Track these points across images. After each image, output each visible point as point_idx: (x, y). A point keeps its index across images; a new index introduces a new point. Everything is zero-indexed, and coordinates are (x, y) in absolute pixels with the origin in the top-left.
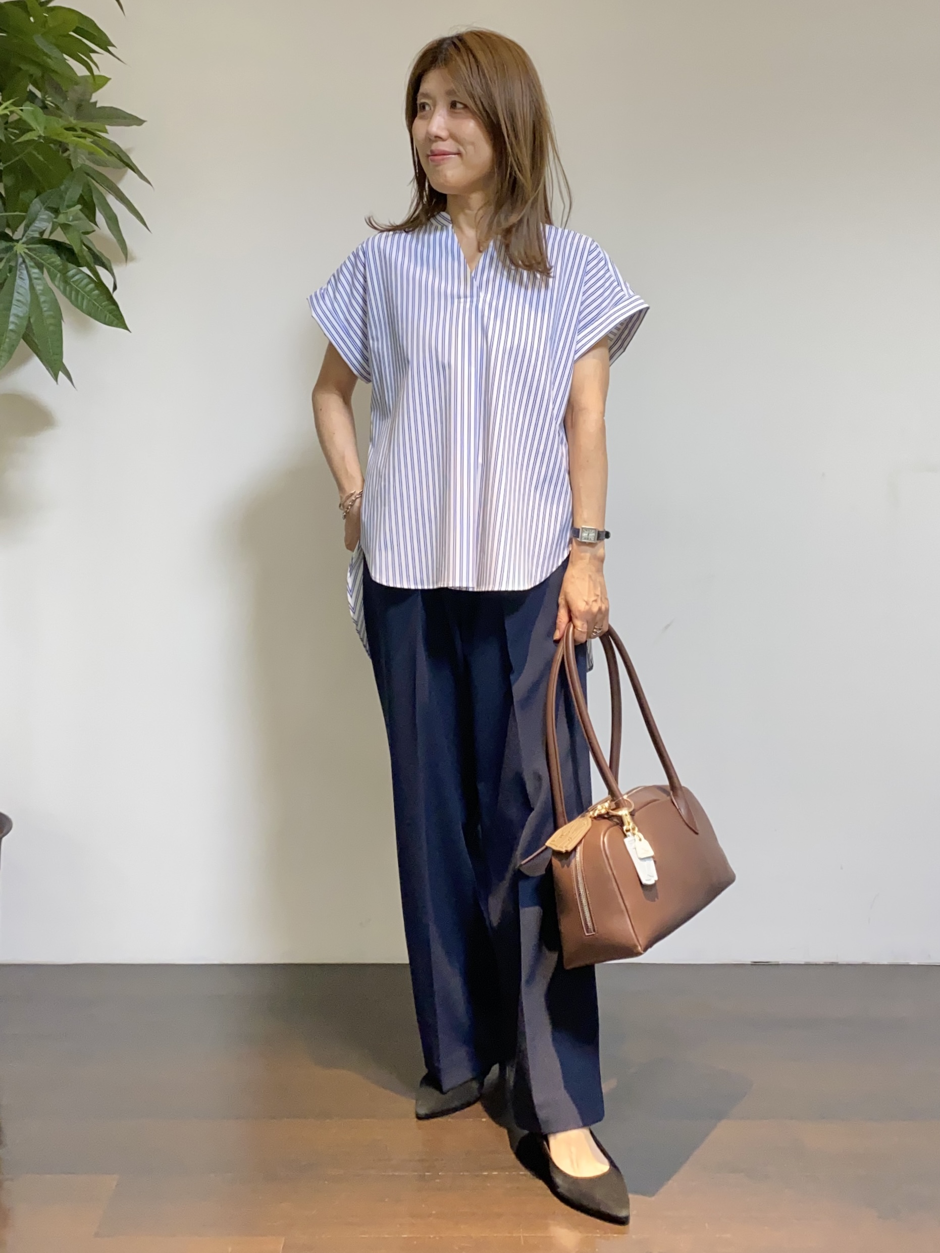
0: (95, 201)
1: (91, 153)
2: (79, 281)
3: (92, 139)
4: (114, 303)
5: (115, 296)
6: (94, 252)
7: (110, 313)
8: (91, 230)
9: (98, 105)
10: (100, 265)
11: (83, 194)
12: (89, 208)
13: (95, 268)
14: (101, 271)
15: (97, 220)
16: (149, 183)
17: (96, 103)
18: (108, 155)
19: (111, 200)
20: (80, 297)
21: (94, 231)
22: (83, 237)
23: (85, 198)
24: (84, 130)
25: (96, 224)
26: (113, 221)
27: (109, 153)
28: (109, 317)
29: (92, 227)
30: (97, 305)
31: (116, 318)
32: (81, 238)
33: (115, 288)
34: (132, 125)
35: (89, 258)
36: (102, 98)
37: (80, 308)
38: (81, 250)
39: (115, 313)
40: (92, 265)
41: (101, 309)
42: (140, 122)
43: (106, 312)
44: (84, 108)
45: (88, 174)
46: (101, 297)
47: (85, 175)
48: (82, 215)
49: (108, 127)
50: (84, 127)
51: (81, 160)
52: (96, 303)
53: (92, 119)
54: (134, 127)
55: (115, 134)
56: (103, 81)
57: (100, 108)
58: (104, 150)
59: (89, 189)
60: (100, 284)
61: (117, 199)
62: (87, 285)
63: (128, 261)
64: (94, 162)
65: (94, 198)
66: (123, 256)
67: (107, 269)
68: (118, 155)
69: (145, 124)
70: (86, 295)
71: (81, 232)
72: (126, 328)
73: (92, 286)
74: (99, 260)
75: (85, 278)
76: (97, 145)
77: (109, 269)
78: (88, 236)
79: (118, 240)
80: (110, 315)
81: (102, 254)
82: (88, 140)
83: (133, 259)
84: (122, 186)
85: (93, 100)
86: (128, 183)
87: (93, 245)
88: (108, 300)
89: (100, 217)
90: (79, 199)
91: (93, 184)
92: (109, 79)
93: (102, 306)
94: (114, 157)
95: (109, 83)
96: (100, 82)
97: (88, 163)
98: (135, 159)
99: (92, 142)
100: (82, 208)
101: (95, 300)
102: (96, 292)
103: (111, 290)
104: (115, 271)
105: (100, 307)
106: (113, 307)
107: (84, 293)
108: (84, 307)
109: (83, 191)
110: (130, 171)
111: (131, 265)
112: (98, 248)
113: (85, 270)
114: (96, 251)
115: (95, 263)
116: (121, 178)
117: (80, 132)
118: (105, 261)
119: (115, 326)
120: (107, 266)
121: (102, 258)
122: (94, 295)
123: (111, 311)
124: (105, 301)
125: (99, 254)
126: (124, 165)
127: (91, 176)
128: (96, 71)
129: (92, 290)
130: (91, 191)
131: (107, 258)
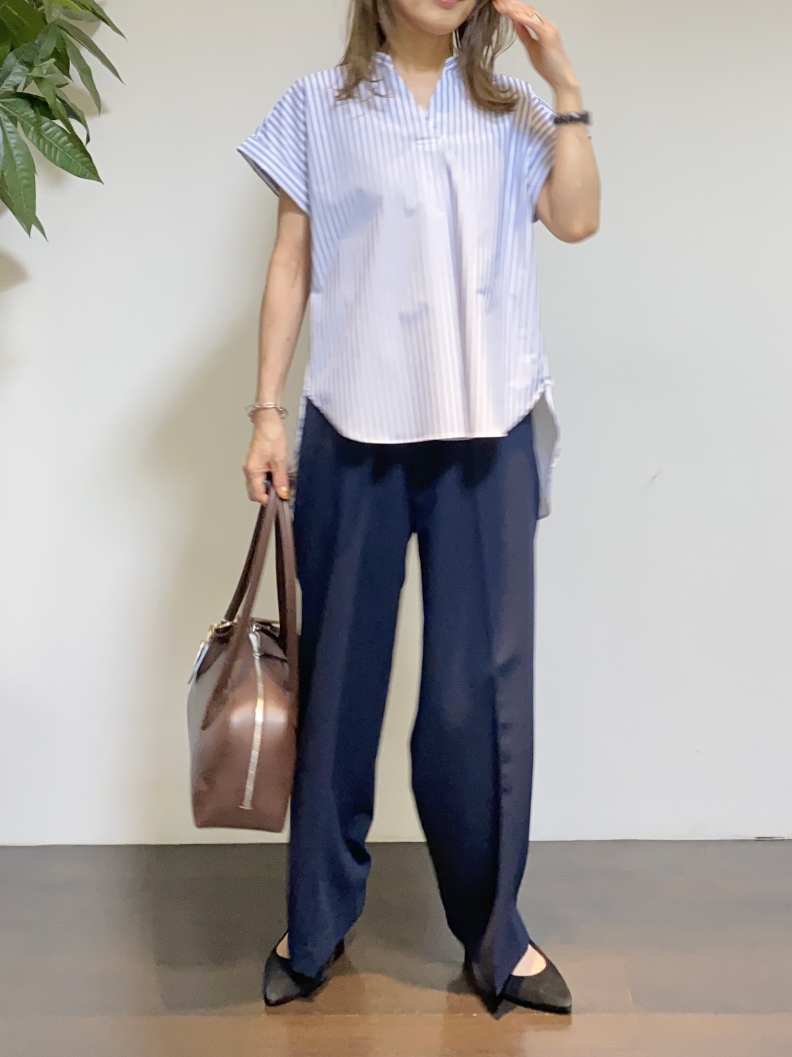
0: (69, 54)
1: (65, 7)
2: (53, 134)
4: (87, 155)
5: (89, 148)
6: (68, 105)
7: (83, 165)
8: (66, 83)
10: (72, 118)
11: (57, 47)
12: (63, 61)
13: (68, 120)
14: (74, 123)
15: (71, 73)
16: (121, 34)
18: (84, 10)
19: (85, 53)
20: (53, 150)
21: (68, 84)
22: (58, 90)
23: (59, 51)
25: (70, 78)
26: (86, 73)
27: (84, 6)
28: (82, 169)
29: (66, 80)
30: (71, 157)
31: (88, 170)
32: (55, 91)
33: (88, 140)
35: (63, 112)
37: (54, 161)
38: (56, 103)
39: (88, 165)
40: (65, 117)
41: (74, 162)
43: (79, 164)
45: (62, 28)
46: (75, 149)
47: (59, 28)
48: (56, 69)
51: (55, 14)
52: (69, 156)
58: (78, 3)
60: (74, 137)
61: (90, 52)
62: (61, 137)
63: (101, 113)
64: (67, 15)
65: (68, 50)
66: (98, 110)
67: (79, 120)
68: (93, 9)
70: (59, 148)
71: (55, 85)
72: (99, 180)
73: (65, 138)
74: (72, 113)
75: (57, 131)
77: (82, 121)
78: (60, 88)
79: (91, 92)
80: (84, 168)
81: (75, 106)
83: (106, 111)
84: (96, 39)
86: (101, 35)
87: (67, 98)
88: (81, 152)
89: (73, 70)
90: (53, 52)
91: (67, 38)
93: (75, 159)
94: (88, 11)
97: (62, 17)
98: (108, 11)
100: (57, 62)
101: (68, 152)
102: (70, 144)
103: (84, 142)
104: (88, 123)
105: (73, 160)
106: (85, 159)
107: (57, 146)
108: (57, 160)
109: (56, 45)
110: (103, 23)
111: (103, 116)
112: (72, 100)
113: (59, 122)
114: (70, 104)
115: (69, 116)
116: (95, 31)
118: (79, 114)
119: (89, 178)
120: (81, 117)
121: (77, 111)
122: (67, 147)
123: (83, 163)
124: (78, 154)
125: (72, 107)
126: (98, 18)
127: (65, 30)
129: (65, 143)
130: (64, 44)
131: (80, 111)
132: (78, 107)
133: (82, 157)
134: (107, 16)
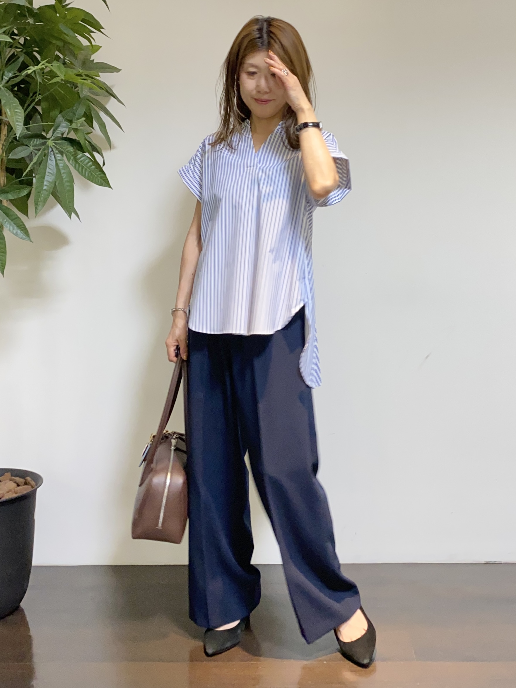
0: (93, 115)
1: (90, 89)
2: (84, 161)
3: (91, 80)
4: (103, 173)
5: (104, 169)
7: (101, 179)
8: (90, 132)
9: (95, 62)
10: (95, 152)
11: (86, 111)
12: (89, 119)
13: (93, 153)
14: (96, 154)
15: (94, 126)
16: (123, 104)
17: (93, 60)
18: (100, 89)
19: (102, 114)
20: (84, 170)
21: (92, 132)
22: (86, 136)
23: (87, 113)
24: (87, 76)
25: (93, 128)
26: (103, 126)
27: (101, 88)
29: (91, 130)
30: (94, 174)
31: (104, 182)
32: (84, 137)
33: (104, 164)
34: (113, 72)
35: (90, 148)
36: (97, 58)
37: (84, 176)
38: (85, 143)
39: (104, 178)
40: (91, 151)
41: (96, 177)
42: (118, 70)
43: (99, 178)
44: (87, 63)
45: (88, 100)
46: (96, 169)
47: (87, 101)
48: (85, 124)
49: (100, 74)
50: (86, 74)
51: (85, 93)
52: (93, 173)
53: (90, 69)
54: (115, 73)
55: (104, 78)
56: (97, 48)
57: (96, 63)
58: (98, 86)
59: (89, 109)
60: (96, 163)
61: (105, 114)
62: (88, 162)
63: (111, 149)
64: (91, 93)
65: (92, 113)
66: (109, 147)
68: (106, 89)
69: (121, 71)
70: (88, 169)
71: (85, 133)
72: (110, 187)
73: (91, 163)
74: (95, 149)
75: (87, 159)
76: (94, 84)
77: (100, 153)
78: (88, 135)
79: (106, 137)
80: (101, 180)
81: (96, 145)
82: (89, 81)
83: (114, 148)
84: (108, 107)
85: (92, 59)
86: (112, 105)
87: (92, 140)
88: (100, 171)
89: (95, 124)
90: (84, 114)
91: (92, 106)
92: (101, 47)
93: (96, 175)
94: (104, 91)
95: (101, 49)
96: (96, 49)
97: (89, 94)
98: (115, 91)
99: (92, 82)
100: (86, 120)
101: (92, 171)
102: (93, 167)
103: (102, 165)
104: (104, 155)
105: (95, 175)
106: (103, 175)
107: (86, 168)
108: (86, 175)
109: (86, 110)
110: (112, 98)
111: (113, 151)
112: (94, 142)
113: (87, 154)
114: (93, 144)
115: (93, 150)
116: (107, 102)
117: (84, 77)
118: (99, 149)
119: (106, 187)
120: (100, 152)
121: (97, 148)
122: (92, 168)
123: (101, 178)
124: (98, 172)
125: (95, 145)
126: (109, 95)
127: (90, 101)
128: (93, 43)
129: (91, 166)
130: (90, 110)
131: (100, 148)
132: (98, 145)
133: (100, 174)
134: (115, 94)
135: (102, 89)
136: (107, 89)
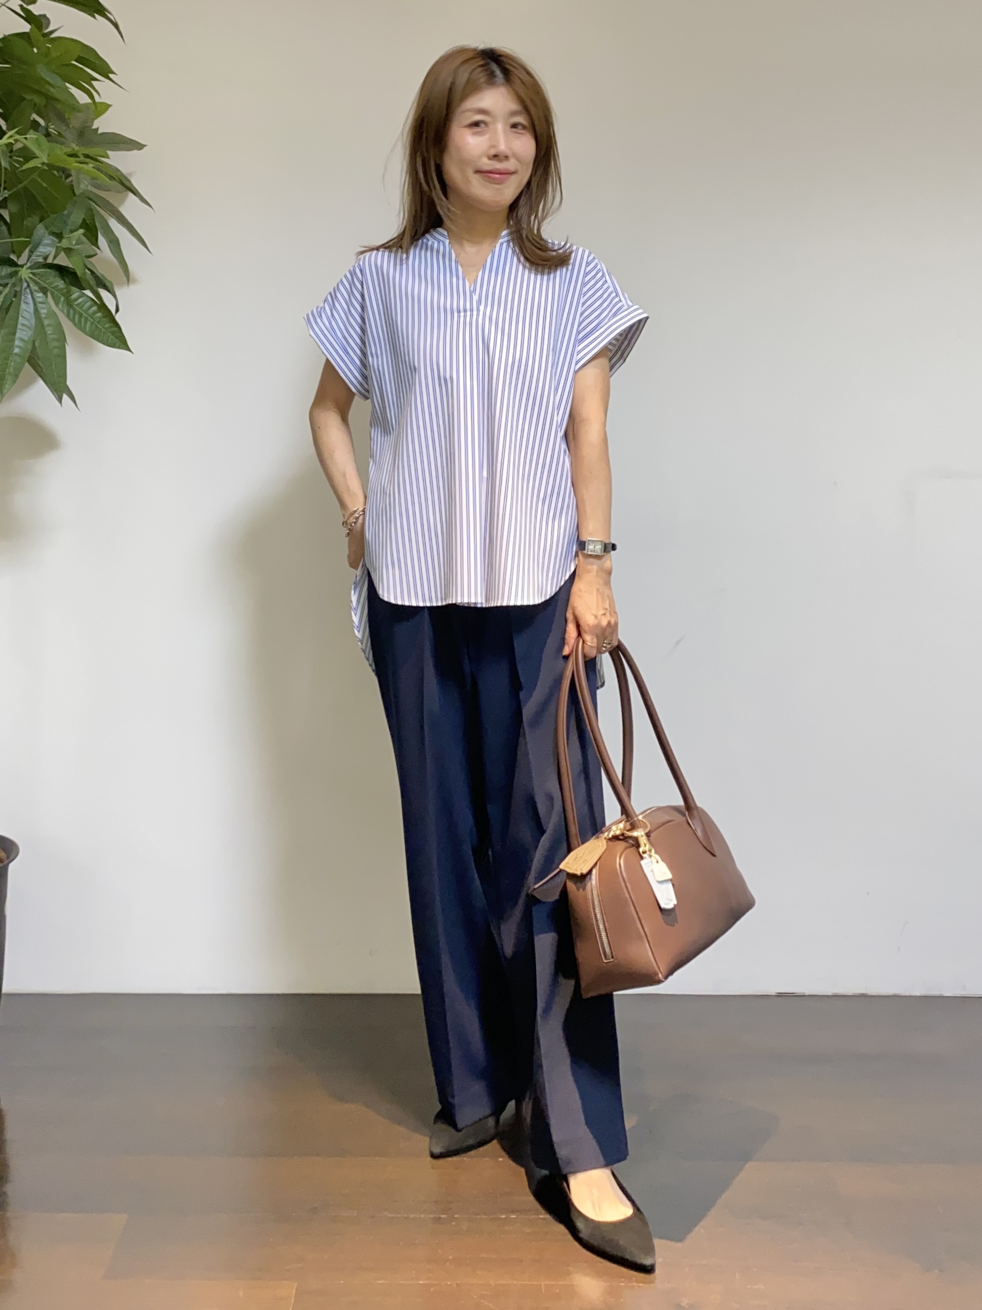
0: (97, 224)
1: (93, 178)
2: (82, 304)
3: (93, 164)
4: (117, 325)
5: (118, 318)
6: (96, 275)
7: (112, 335)
8: (95, 253)
9: (100, 131)
10: (102, 288)
11: (85, 218)
12: (91, 231)
13: (97, 290)
14: (104, 293)
15: (99, 243)
16: (150, 206)
17: (97, 129)
18: (110, 180)
19: (114, 224)
20: (83, 320)
21: (96, 254)
22: (87, 261)
23: (88, 222)
24: (86, 156)
25: (99, 248)
26: (114, 243)
27: (111, 178)
28: (112, 339)
29: (95, 251)
30: (100, 327)
31: (118, 340)
32: (83, 262)
33: (117, 310)
34: (132, 150)
35: (93, 282)
36: (103, 124)
37: (83, 330)
38: (85, 274)
39: (118, 334)
40: (95, 288)
41: (104, 332)
42: (140, 146)
43: (108, 334)
44: (86, 135)
45: (90, 199)
46: (105, 319)
47: (87, 199)
48: (84, 239)
49: (109, 153)
50: (86, 152)
51: (83, 186)
52: (99, 325)
53: (92, 144)
54: (135, 152)
55: (116, 159)
56: (105, 107)
57: (102, 134)
58: (106, 174)
59: (91, 212)
60: (103, 307)
61: (119, 223)
62: (90, 307)
63: (130, 282)
64: (95, 186)
65: (96, 221)
66: (125, 279)
67: (109, 291)
68: (119, 178)
69: (145, 148)
70: (89, 318)
71: (83, 256)
72: (129, 350)
73: (95, 308)
74: (101, 283)
75: (87, 302)
76: (98, 170)
77: (111, 291)
78: (90, 259)
79: (120, 263)
80: (113, 337)
81: (103, 276)
82: (90, 166)
83: (135, 281)
84: (124, 210)
85: (94, 127)
86: (130, 207)
87: (96, 268)
88: (111, 322)
89: (102, 241)
90: (82, 223)
91: (95, 208)
92: (110, 106)
93: (104, 328)
94: (116, 182)
95: (110, 109)
96: (102, 109)
97: (90, 188)
98: (135, 183)
99: (93, 167)
100: (85, 232)
101: (98, 322)
102: (99, 314)
103: (113, 312)
104: (117, 293)
105: (103, 329)
106: (115, 329)
107: (86, 316)
108: (87, 329)
109: (85, 215)
110: (131, 194)
111: (133, 287)
112: (101, 271)
113: (88, 293)
114: (99, 274)
115: (98, 286)
116: (122, 201)
117: (82, 158)
118: (108, 284)
119: (119, 348)
120: (110, 288)
121: (105, 281)
122: (97, 317)
123: (113, 333)
124: (107, 323)
125: (101, 277)
126: (125, 189)
127: (93, 201)
128: (97, 99)
129: (95, 313)
130: (93, 215)
131: (109, 281)
132: (106, 277)
133: (111, 327)
134: (134, 187)
135: (113, 179)
136: (121, 178)
